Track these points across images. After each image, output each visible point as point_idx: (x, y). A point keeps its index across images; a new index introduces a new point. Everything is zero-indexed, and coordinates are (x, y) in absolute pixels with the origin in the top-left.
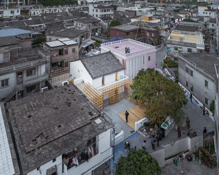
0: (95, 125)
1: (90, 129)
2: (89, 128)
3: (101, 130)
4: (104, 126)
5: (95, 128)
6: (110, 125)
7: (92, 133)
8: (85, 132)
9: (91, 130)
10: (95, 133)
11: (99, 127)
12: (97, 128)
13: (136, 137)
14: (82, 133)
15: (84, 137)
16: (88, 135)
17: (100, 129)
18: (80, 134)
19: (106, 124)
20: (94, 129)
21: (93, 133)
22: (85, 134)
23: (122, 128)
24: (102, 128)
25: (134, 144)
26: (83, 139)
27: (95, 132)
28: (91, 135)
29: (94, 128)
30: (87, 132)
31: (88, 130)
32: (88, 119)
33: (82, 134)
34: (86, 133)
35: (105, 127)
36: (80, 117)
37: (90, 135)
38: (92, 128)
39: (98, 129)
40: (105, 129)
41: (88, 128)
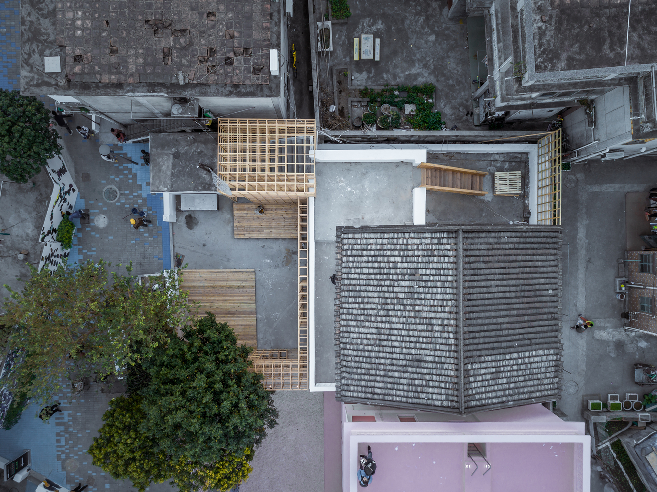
0: (47, 52)
1: (44, 34)
2: (48, 35)
3: (26, 56)
4: (32, 68)
5: (38, 46)
6: (27, 83)
7: (32, 32)
8: (42, 19)
9: (41, 35)
10: (26, 37)
11: (36, 56)
12: (37, 51)
13: (160, 255)
14: (45, 12)
15: (33, 10)
16: (31, 22)
17: (29, 55)
18: (43, 6)
19: (36, 77)
20: (39, 41)
21: (30, 35)
22: (37, 15)
23: (204, 245)
24: (31, 61)
25: (147, 235)
26: (27, 5)
27: (28, 40)
28: (28, 26)
29: (40, 45)
30: (40, 24)
31: (44, 29)
32: (68, 42)
33: (40, 9)
34: (39, 20)
35: (28, 69)
36: (88, 29)
37: (27, 23)
38: (45, 41)
39: (34, 51)
40: (25, 65)
41: (49, 31)
